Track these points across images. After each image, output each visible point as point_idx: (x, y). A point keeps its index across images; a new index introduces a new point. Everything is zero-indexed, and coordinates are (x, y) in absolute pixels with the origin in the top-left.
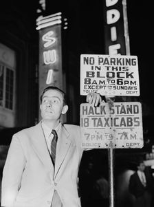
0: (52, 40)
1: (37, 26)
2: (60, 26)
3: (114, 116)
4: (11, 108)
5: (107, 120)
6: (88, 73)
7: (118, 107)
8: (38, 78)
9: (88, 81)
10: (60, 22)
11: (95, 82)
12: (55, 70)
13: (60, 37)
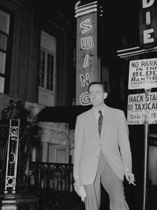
0: (89, 27)
1: (75, 14)
2: (96, 14)
3: (148, 102)
4: (52, 89)
5: (144, 105)
6: (134, 74)
7: (151, 95)
8: (75, 62)
9: (133, 79)
10: (96, 10)
11: (138, 80)
12: (91, 55)
13: (96, 24)
